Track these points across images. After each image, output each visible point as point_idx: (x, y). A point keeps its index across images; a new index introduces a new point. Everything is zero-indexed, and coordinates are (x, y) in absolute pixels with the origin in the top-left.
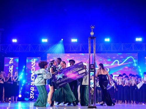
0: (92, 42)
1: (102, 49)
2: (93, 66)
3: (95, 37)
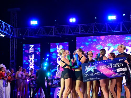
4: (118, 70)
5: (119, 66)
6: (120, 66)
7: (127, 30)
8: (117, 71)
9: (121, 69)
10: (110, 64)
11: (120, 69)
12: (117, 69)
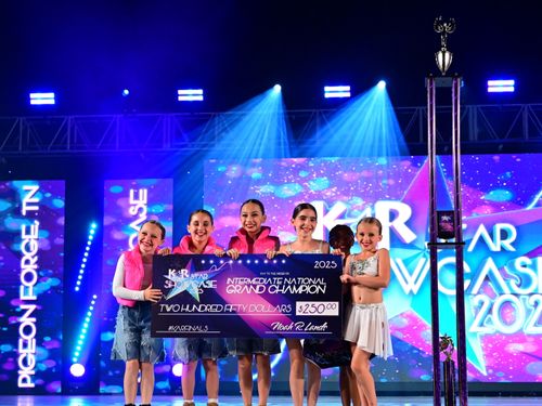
4: (303, 308)
5: (308, 289)
6: (313, 289)
8: (298, 314)
9: (317, 304)
10: (272, 277)
11: (310, 303)
12: (298, 304)
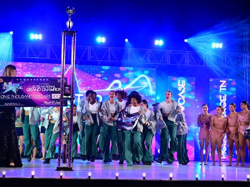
0: (69, 43)
1: (89, 58)
2: (70, 89)
3: (76, 32)
7: (56, 57)
